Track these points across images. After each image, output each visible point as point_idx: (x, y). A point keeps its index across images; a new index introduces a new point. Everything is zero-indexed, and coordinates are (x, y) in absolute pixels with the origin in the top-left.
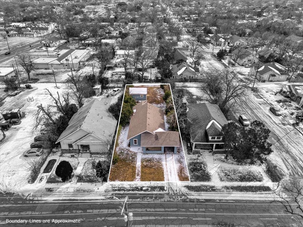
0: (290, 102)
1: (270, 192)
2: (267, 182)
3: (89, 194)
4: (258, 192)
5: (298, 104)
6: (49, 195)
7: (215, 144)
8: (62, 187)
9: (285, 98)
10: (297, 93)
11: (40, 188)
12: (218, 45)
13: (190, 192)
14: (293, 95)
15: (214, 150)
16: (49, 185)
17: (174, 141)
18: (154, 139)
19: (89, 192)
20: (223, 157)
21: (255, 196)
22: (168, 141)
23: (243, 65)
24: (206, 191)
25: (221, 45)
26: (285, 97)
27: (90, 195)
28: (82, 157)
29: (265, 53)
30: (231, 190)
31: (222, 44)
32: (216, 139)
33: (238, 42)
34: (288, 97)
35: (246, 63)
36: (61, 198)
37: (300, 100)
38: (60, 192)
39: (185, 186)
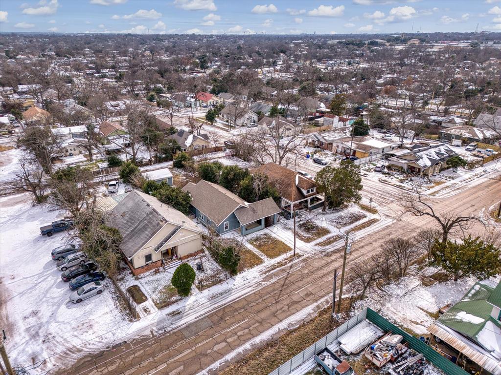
0: (324, 151)
1: (380, 222)
2: (370, 216)
3: (231, 294)
4: (372, 225)
5: (332, 151)
6: (181, 318)
7: (309, 199)
8: (188, 303)
9: (316, 149)
10: (325, 140)
11: (159, 318)
12: (188, 107)
13: (325, 248)
14: (322, 144)
15: (309, 206)
16: (166, 310)
17: (272, 208)
18: (251, 213)
19: (228, 292)
20: (321, 211)
21: (373, 228)
22: (267, 209)
23: (243, 126)
24: (337, 241)
25: (191, 106)
26: (315, 147)
27: (233, 294)
28: (171, 268)
29: (257, 108)
30: (353, 232)
31: (193, 106)
32: (311, 193)
33: (211, 101)
34: (318, 147)
35: (246, 122)
36: (202, 312)
37: (332, 147)
38: (191, 309)
39: (316, 245)
